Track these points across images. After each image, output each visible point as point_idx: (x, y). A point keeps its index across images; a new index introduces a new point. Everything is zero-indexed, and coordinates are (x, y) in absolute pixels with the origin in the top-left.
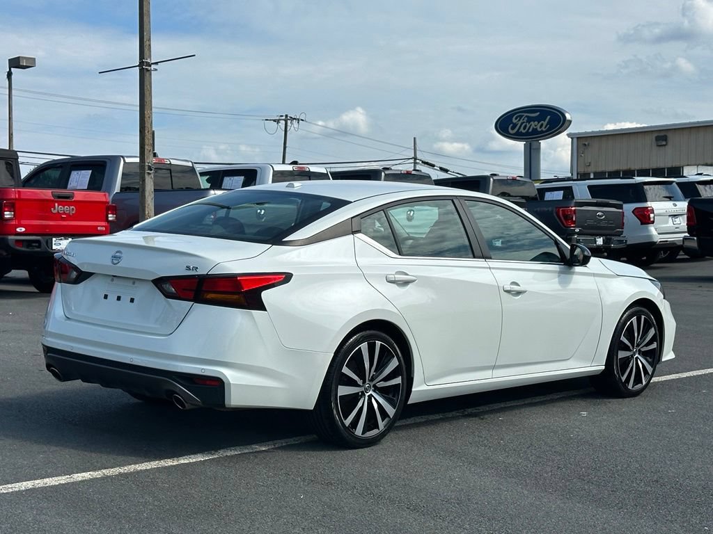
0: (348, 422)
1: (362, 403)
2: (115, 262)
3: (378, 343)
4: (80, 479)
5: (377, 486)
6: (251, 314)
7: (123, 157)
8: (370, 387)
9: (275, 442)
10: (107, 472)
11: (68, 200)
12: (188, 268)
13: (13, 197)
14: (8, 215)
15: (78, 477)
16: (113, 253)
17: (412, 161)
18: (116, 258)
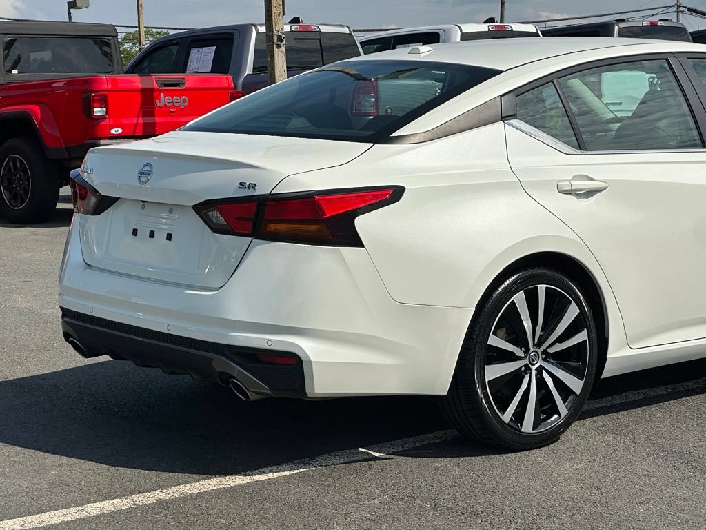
0: (507, 416)
1: (529, 383)
2: (143, 179)
3: (542, 288)
4: (95, 513)
5: (549, 517)
6: (340, 253)
7: (255, 26)
8: (537, 356)
9: (405, 440)
10: (140, 499)
11: (178, 88)
12: (242, 185)
13: (105, 87)
14: (98, 111)
15: (94, 509)
16: (139, 168)
17: (674, 9)
18: (145, 174)
